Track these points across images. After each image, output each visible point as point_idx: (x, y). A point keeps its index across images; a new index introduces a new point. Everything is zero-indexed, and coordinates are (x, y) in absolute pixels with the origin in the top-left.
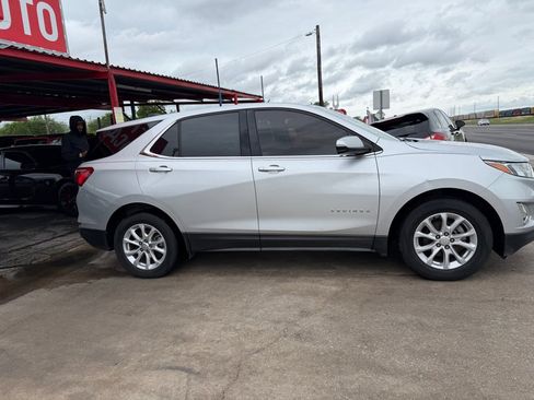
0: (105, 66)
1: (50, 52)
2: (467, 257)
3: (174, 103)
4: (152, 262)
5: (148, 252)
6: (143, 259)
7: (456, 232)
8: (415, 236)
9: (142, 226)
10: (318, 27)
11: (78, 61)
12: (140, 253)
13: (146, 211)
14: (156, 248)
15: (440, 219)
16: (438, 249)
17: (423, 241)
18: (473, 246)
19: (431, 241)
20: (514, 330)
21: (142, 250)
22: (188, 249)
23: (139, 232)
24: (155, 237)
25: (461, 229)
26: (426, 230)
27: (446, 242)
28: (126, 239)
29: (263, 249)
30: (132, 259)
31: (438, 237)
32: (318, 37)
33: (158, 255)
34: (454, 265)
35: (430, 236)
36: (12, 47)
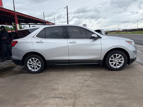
0: (14, 11)
2: (121, 65)
3: (28, 24)
4: (36, 69)
5: (35, 66)
6: (34, 68)
7: (119, 59)
8: (110, 60)
9: (33, 58)
10: (67, 6)
11: (6, 9)
12: (33, 66)
13: (34, 54)
14: (38, 65)
15: (115, 55)
16: (115, 63)
17: (111, 61)
18: (123, 62)
19: (113, 61)
20: (137, 81)
21: (33, 65)
22: (48, 65)
23: (32, 60)
24: (37, 61)
25: (120, 58)
26: (112, 58)
27: (117, 61)
28: (28, 62)
29: (70, 64)
30: (30, 68)
31: (115, 60)
32: (67, 9)
33: (38, 67)
34: (118, 67)
35: (113, 60)
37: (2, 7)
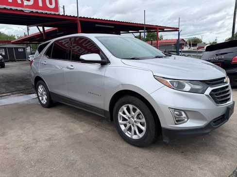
0: (77, 17)
1: (50, 12)
7: (138, 117)
8: (119, 114)
9: (42, 86)
11: (63, 15)
15: (129, 108)
16: (129, 125)
18: (144, 129)
19: (126, 120)
27: (132, 122)
28: (39, 90)
31: (129, 118)
34: (135, 137)
36: (32, 12)
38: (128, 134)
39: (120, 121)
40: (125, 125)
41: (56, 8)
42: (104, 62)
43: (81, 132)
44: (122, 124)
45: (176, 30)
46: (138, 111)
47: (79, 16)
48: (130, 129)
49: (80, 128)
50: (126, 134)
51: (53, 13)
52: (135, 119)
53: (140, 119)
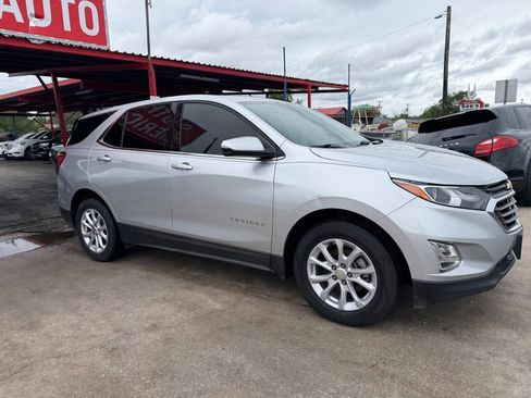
1: (88, 45)
4: (99, 245)
5: (98, 237)
6: (94, 242)
7: (355, 265)
8: (310, 261)
9: (93, 211)
10: (449, 8)
11: (116, 53)
12: (93, 236)
14: (102, 234)
15: (335, 246)
16: (335, 282)
18: (371, 287)
21: (93, 233)
23: (91, 216)
27: (342, 276)
28: (84, 222)
30: (87, 240)
31: (334, 267)
33: (103, 240)
35: (324, 264)
36: (49, 43)
37: (105, 48)
38: (332, 302)
39: (313, 276)
40: (324, 284)
41: (102, 37)
42: (269, 154)
43: (218, 306)
44: (315, 282)
45: (343, 89)
46: (358, 250)
47: (152, 55)
48: (336, 292)
49: (213, 299)
50: (327, 301)
51: (94, 46)
52: (349, 269)
53: (359, 267)
